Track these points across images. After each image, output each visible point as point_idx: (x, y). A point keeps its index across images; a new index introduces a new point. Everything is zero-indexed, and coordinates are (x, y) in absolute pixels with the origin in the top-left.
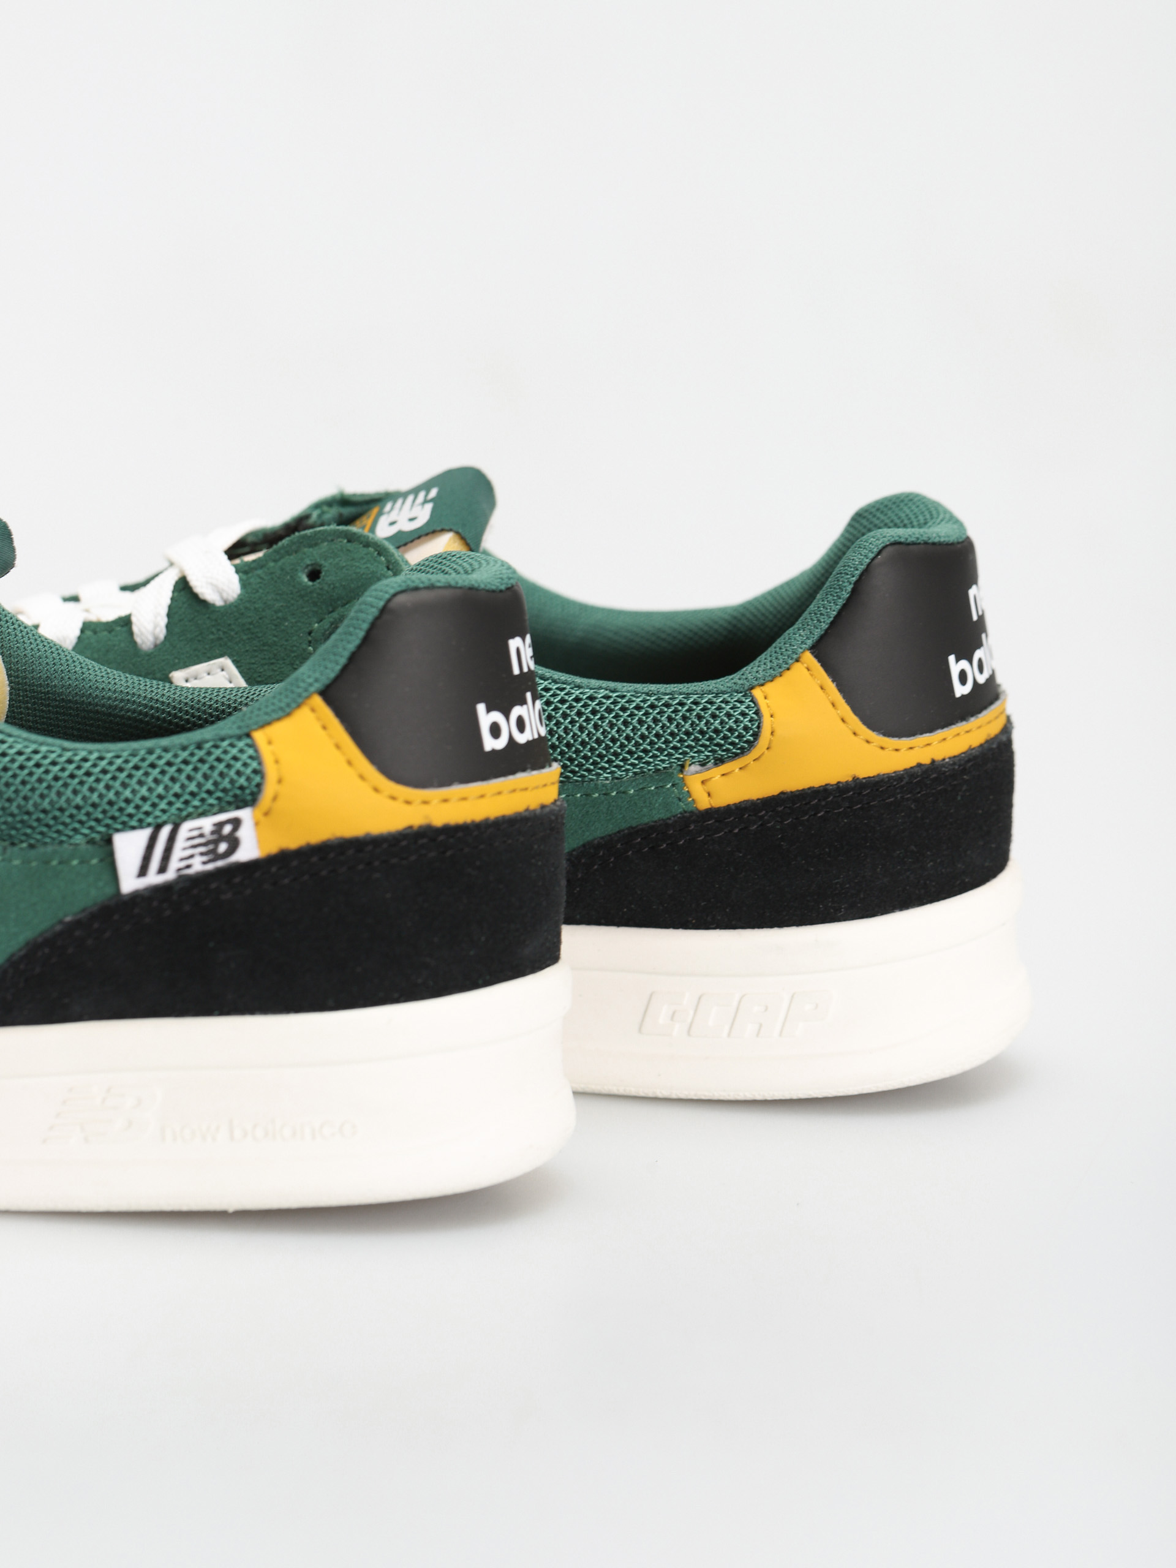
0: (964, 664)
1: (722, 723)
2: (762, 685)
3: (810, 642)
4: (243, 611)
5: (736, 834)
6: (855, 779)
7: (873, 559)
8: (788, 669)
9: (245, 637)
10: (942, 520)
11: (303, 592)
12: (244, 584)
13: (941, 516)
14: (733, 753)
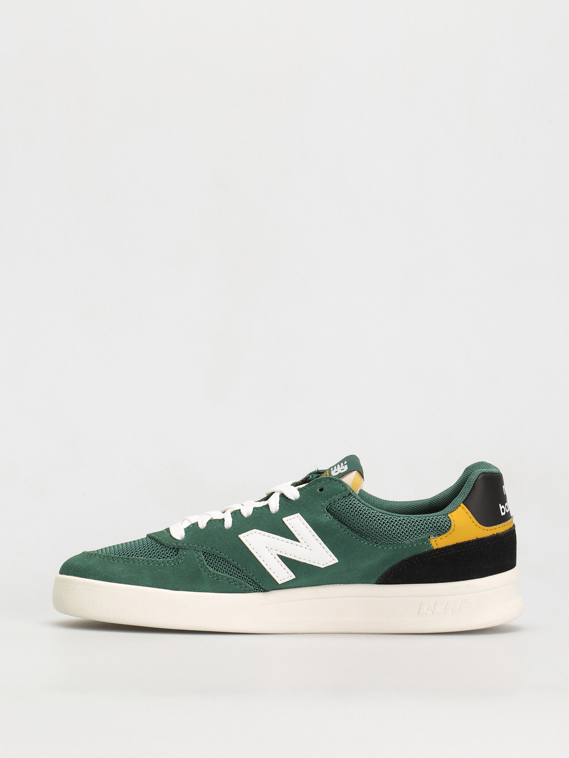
0: (503, 507)
1: (440, 524)
2: (450, 513)
3: (462, 501)
4: (302, 501)
5: (445, 555)
6: (477, 538)
7: (478, 477)
8: (457, 508)
9: (303, 508)
10: (493, 468)
11: (318, 495)
12: (300, 494)
13: (492, 467)
14: (443, 532)
